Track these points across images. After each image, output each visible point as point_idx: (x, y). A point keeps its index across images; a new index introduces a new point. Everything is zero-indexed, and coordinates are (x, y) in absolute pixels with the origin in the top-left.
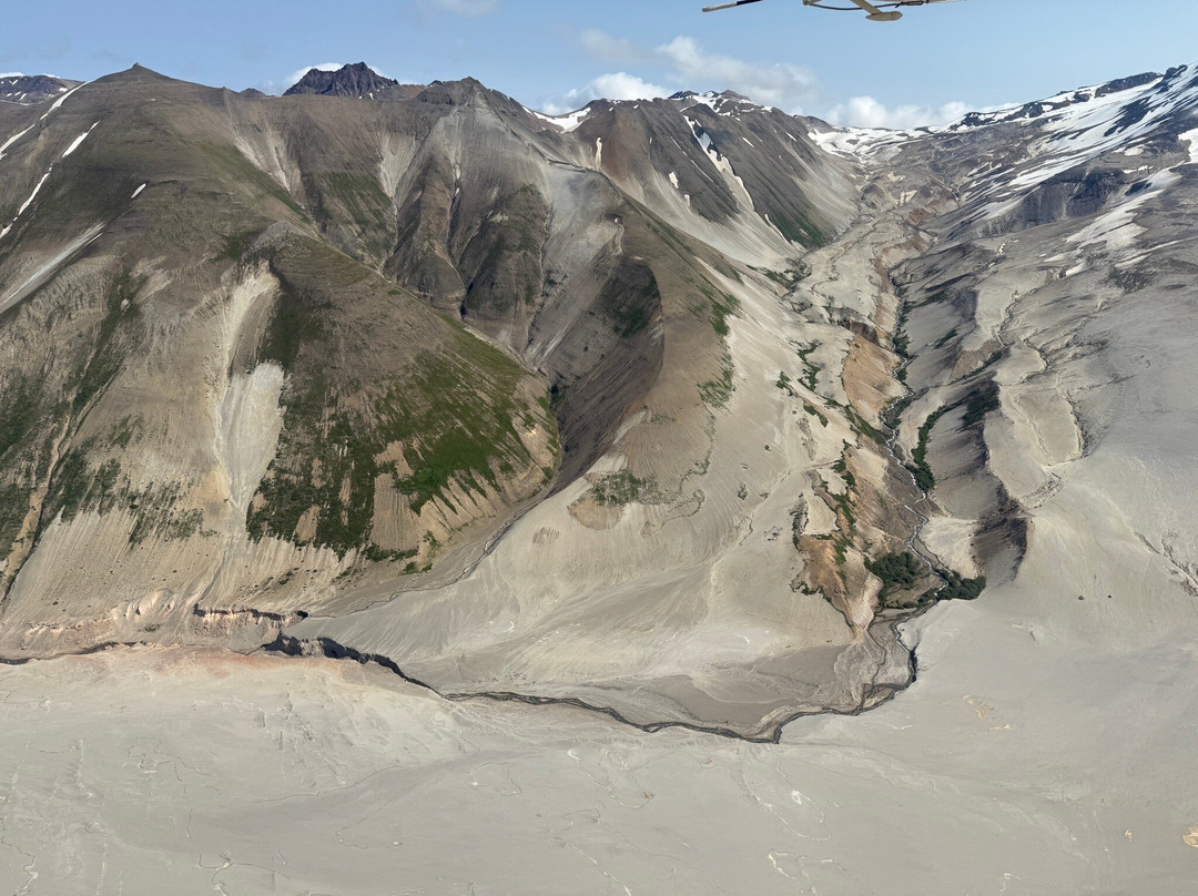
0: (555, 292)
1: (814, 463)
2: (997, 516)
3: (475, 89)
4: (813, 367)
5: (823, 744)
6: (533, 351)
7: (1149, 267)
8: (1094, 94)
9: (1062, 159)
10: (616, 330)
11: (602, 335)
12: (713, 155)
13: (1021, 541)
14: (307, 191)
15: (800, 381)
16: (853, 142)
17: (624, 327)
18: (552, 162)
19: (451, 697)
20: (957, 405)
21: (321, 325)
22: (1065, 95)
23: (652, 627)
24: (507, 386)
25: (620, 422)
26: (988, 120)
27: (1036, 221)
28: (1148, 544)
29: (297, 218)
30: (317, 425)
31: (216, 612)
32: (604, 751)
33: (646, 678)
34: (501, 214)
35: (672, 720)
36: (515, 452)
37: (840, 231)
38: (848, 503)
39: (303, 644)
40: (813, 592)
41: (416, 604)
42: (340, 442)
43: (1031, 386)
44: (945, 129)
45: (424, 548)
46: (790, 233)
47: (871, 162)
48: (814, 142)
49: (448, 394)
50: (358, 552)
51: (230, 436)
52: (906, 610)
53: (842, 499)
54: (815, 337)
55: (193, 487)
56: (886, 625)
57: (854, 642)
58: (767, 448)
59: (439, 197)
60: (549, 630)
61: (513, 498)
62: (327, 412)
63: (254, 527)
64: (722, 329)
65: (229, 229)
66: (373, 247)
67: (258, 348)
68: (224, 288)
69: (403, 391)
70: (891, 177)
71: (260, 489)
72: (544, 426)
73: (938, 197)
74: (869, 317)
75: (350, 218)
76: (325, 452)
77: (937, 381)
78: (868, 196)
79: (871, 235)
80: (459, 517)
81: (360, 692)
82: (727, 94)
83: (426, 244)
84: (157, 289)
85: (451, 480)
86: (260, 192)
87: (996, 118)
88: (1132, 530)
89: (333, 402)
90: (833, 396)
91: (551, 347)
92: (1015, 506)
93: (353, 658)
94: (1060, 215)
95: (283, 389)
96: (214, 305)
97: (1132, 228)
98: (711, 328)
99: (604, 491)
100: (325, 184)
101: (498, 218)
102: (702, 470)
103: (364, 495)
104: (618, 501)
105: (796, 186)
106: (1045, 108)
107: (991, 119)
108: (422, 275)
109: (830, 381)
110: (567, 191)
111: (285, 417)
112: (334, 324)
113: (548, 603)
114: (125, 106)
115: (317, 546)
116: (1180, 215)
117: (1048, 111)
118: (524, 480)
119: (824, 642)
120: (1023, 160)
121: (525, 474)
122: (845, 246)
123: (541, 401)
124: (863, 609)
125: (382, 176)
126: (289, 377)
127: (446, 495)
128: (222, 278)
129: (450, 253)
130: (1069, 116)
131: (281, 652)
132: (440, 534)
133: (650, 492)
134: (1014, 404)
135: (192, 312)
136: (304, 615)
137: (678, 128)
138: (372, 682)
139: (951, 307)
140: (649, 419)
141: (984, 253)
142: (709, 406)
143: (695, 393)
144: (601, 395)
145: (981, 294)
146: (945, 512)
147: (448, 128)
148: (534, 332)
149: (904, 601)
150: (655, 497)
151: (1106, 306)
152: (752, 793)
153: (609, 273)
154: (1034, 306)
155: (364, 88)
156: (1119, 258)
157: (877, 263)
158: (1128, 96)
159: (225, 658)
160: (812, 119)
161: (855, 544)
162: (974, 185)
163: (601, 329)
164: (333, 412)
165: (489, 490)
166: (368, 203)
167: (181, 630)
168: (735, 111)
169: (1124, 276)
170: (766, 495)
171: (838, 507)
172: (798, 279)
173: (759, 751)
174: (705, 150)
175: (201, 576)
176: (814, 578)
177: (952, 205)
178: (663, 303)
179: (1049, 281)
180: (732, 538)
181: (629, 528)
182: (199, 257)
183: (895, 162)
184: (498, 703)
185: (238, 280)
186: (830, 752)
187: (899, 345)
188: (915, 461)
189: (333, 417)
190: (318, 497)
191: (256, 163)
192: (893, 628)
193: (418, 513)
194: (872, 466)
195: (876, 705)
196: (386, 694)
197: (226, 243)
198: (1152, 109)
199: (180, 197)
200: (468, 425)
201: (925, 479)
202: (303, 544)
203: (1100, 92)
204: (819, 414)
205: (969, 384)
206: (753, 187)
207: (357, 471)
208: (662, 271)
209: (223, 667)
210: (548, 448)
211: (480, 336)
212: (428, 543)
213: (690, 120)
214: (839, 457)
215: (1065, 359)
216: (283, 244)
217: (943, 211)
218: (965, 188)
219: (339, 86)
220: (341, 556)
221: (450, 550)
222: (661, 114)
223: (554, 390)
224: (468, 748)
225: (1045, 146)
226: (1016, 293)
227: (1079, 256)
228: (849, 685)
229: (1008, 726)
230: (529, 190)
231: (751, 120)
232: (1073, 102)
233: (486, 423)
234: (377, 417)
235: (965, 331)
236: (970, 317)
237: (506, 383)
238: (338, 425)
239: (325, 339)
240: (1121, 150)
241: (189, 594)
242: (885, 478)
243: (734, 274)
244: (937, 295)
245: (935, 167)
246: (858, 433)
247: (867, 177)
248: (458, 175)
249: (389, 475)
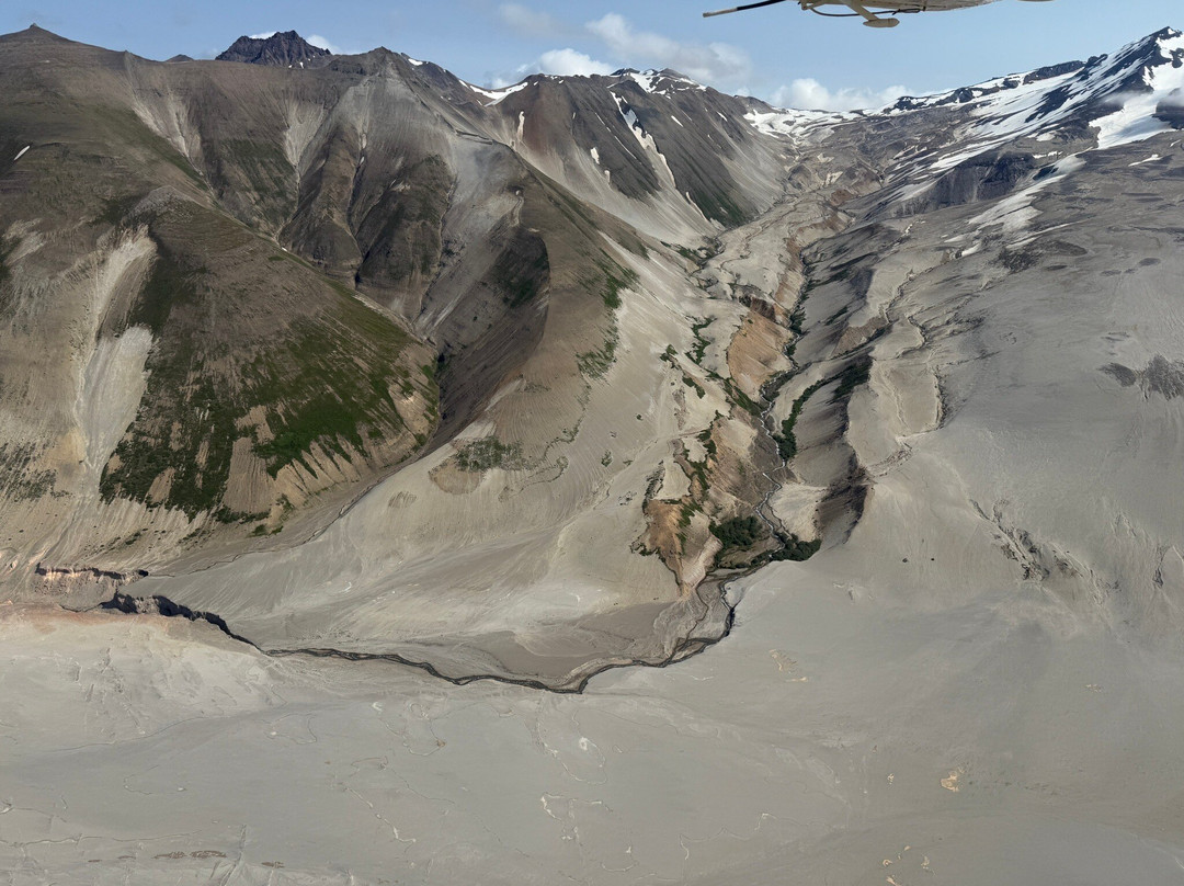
0: (451, 262)
1: (682, 432)
2: (845, 483)
3: (388, 59)
4: (703, 341)
5: (623, 694)
6: (424, 320)
7: (1036, 248)
8: (1022, 81)
9: (984, 143)
10: (506, 300)
11: (491, 305)
12: (638, 133)
13: (858, 505)
14: (206, 157)
15: (688, 354)
16: (790, 123)
17: (513, 298)
18: (460, 133)
19: (272, 653)
20: (834, 379)
21: (194, 289)
22: (995, 81)
23: (489, 587)
24: (391, 353)
25: (495, 391)
26: (920, 104)
27: (947, 203)
28: (980, 510)
29: (192, 184)
30: (181, 388)
31: (57, 571)
32: (409, 703)
33: (470, 635)
34: (404, 184)
35: (487, 673)
36: (386, 417)
37: (762, 211)
38: (704, 470)
39: (137, 603)
40: (650, 553)
41: (257, 565)
42: (202, 406)
43: (904, 361)
44: (879, 112)
45: (276, 511)
46: (709, 210)
47: (804, 143)
48: (748, 123)
49: (322, 360)
50: (208, 514)
51: (92, 398)
52: (737, 570)
53: (699, 467)
54: (711, 313)
55: (48, 448)
56: (715, 584)
57: (680, 600)
58: (639, 417)
59: (343, 166)
60: (386, 590)
61: (379, 463)
62: (192, 376)
63: (108, 488)
64: (613, 302)
65: (110, 192)
66: (271, 214)
67: (129, 312)
68: (100, 252)
69: (273, 356)
70: (821, 158)
71: (117, 451)
72: (423, 394)
73: (863, 178)
74: (770, 295)
75: (250, 185)
76: (185, 415)
77: (820, 356)
78: (795, 177)
79: (790, 214)
80: (318, 481)
81: (182, 648)
82: (666, 72)
83: (325, 212)
84: (30, 251)
85: (314, 445)
86: (154, 157)
87: (928, 103)
88: (968, 497)
89: (199, 366)
90: (716, 369)
91: (442, 317)
92: (862, 473)
93: (185, 616)
94: (971, 198)
95: (150, 353)
96: (87, 269)
97: (1029, 211)
98: (601, 301)
99: (467, 457)
100: (225, 151)
101: (401, 187)
102: (570, 438)
103: (221, 458)
104: (480, 467)
105: (721, 164)
106: (975, 93)
107: (922, 103)
108: (318, 243)
109: (716, 356)
110: (472, 163)
111: (149, 380)
112: (207, 289)
113: (392, 565)
114: (17, 67)
115: (168, 507)
116: (1075, 199)
117: (977, 97)
118: (391, 446)
119: (651, 600)
120: (948, 144)
121: (395, 440)
122: (763, 225)
123: (426, 370)
124: (696, 569)
125: (287, 143)
126: (157, 341)
127: (307, 460)
128: (99, 242)
129: (349, 221)
130: (997, 101)
131: (117, 610)
132: (295, 497)
133: (513, 458)
134: (884, 378)
135: (63, 275)
136: (144, 574)
137: (603, 104)
138: (197, 638)
139: (848, 286)
140: (523, 388)
141: (891, 233)
142: (586, 377)
143: (573, 363)
144: (482, 364)
145: (876, 273)
146: (799, 479)
147: (358, 97)
148: (428, 301)
149: (738, 561)
150: (517, 464)
151: (990, 285)
152: (542, 740)
153: (505, 243)
154: (924, 286)
155: (295, 57)
156: (1012, 239)
157: (790, 242)
158: (1051, 84)
159: (55, 615)
160: (751, 100)
161: (704, 508)
162: (898, 167)
163: (491, 300)
164: (198, 376)
165: (356, 456)
166: (269, 171)
167: (22, 588)
168: (670, 89)
169: (1013, 256)
170: (629, 462)
171: (693, 474)
172: (710, 256)
173: (560, 700)
174: (631, 127)
175: (47, 536)
176: (653, 540)
177: (875, 186)
178: (552, 275)
179: (945, 261)
180: (587, 503)
181: (487, 493)
182: (76, 220)
183: (826, 144)
184: (316, 659)
185: (115, 243)
186: (628, 701)
187: (795, 322)
188: (783, 432)
189: (197, 381)
190: (175, 459)
191: (155, 128)
192: (720, 587)
193: (274, 476)
194: (741, 436)
195: (685, 658)
196: (207, 649)
197: (106, 207)
198: (1071, 97)
199: (61, 160)
200: (339, 391)
201: (788, 447)
202: (155, 506)
203: (1028, 80)
204: (696, 386)
205: (848, 359)
206: (676, 165)
207: (215, 435)
208: (555, 244)
209: (50, 623)
210: (425, 415)
211: (370, 304)
212: (281, 506)
213: (617, 97)
214: (707, 426)
215: (943, 336)
216: (165, 209)
217: (865, 192)
218: (890, 170)
219: (268, 54)
220: (192, 517)
221: (304, 514)
222: (587, 90)
223: (441, 359)
224: (275, 700)
225: (970, 131)
226: (911, 272)
227: (977, 238)
228: (664, 639)
229: (804, 679)
230: (434, 161)
231: (682, 99)
232: (1002, 88)
233: (359, 389)
234: (243, 381)
235: (854, 309)
236: (862, 295)
237: (388, 351)
238: (201, 389)
239: (197, 304)
240: (1034, 135)
241: (33, 553)
242: (750, 448)
243: (641, 249)
244: (839, 274)
245: (864, 150)
246: (733, 405)
247: (797, 158)
248: (364, 145)
249: (249, 439)
